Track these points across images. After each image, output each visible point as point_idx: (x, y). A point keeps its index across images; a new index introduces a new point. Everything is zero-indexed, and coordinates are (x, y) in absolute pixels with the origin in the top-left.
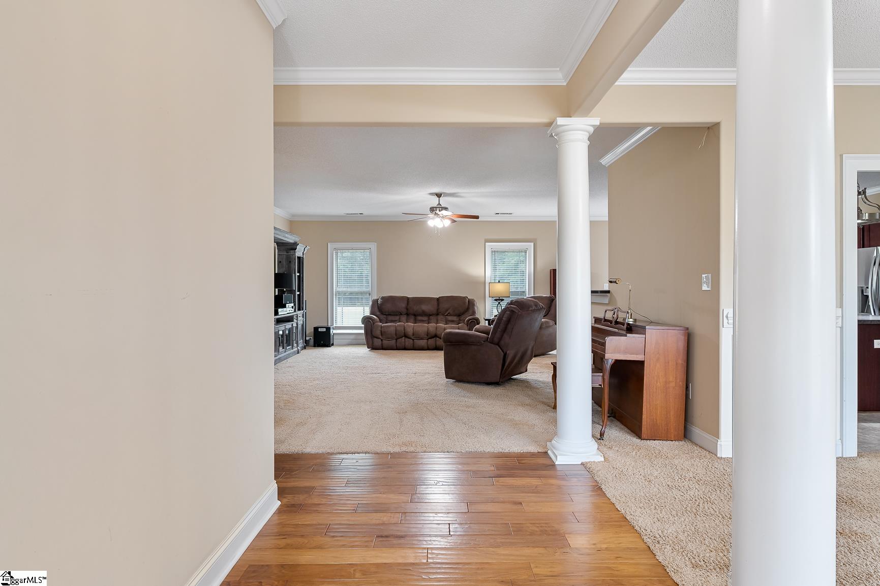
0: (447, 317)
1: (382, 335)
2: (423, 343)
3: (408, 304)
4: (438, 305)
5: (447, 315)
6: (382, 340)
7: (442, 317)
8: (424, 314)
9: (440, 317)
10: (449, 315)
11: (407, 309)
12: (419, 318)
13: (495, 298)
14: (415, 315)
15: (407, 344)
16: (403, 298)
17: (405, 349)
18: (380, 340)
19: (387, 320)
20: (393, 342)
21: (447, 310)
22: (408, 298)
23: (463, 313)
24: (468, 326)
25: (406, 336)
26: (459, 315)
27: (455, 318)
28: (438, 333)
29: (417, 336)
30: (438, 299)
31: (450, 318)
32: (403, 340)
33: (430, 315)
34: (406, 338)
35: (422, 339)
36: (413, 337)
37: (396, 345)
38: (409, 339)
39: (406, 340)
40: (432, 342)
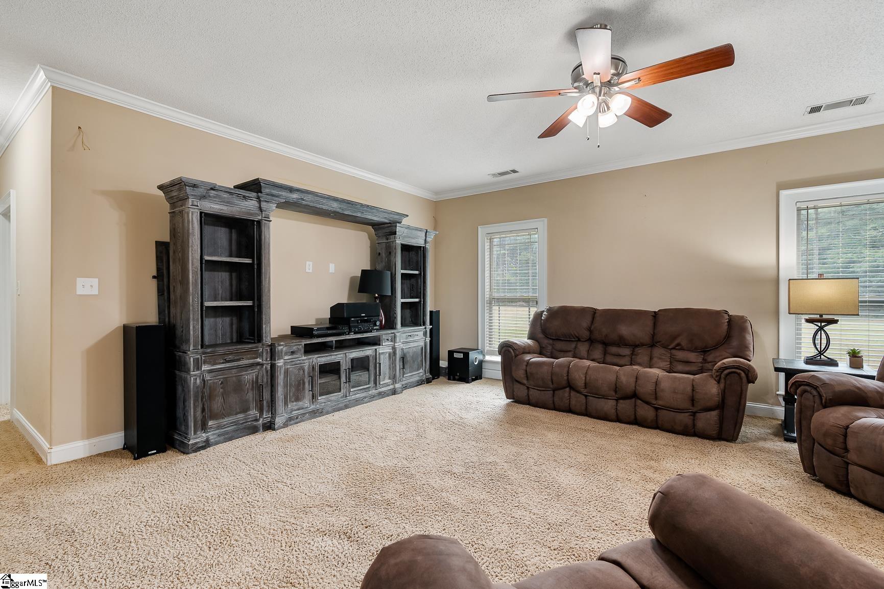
0: (674, 351)
1: (527, 379)
2: (608, 406)
3: (592, 322)
4: (655, 325)
5: (674, 348)
6: (528, 388)
7: (662, 351)
8: (621, 342)
9: (658, 351)
10: (679, 348)
11: (591, 332)
12: (614, 350)
13: (807, 317)
14: (606, 344)
15: (573, 402)
17: (569, 410)
18: (526, 388)
19: (553, 348)
20: (547, 396)
21: (674, 338)
22: (594, 312)
23: (716, 347)
24: (719, 382)
25: (570, 385)
26: (704, 351)
27: (692, 356)
28: (640, 390)
29: (591, 390)
30: (655, 315)
31: (680, 355)
32: (567, 395)
33: (637, 346)
34: (572, 391)
35: (605, 397)
36: (584, 391)
37: (553, 401)
38: (578, 394)
39: (571, 394)
40: (625, 406)
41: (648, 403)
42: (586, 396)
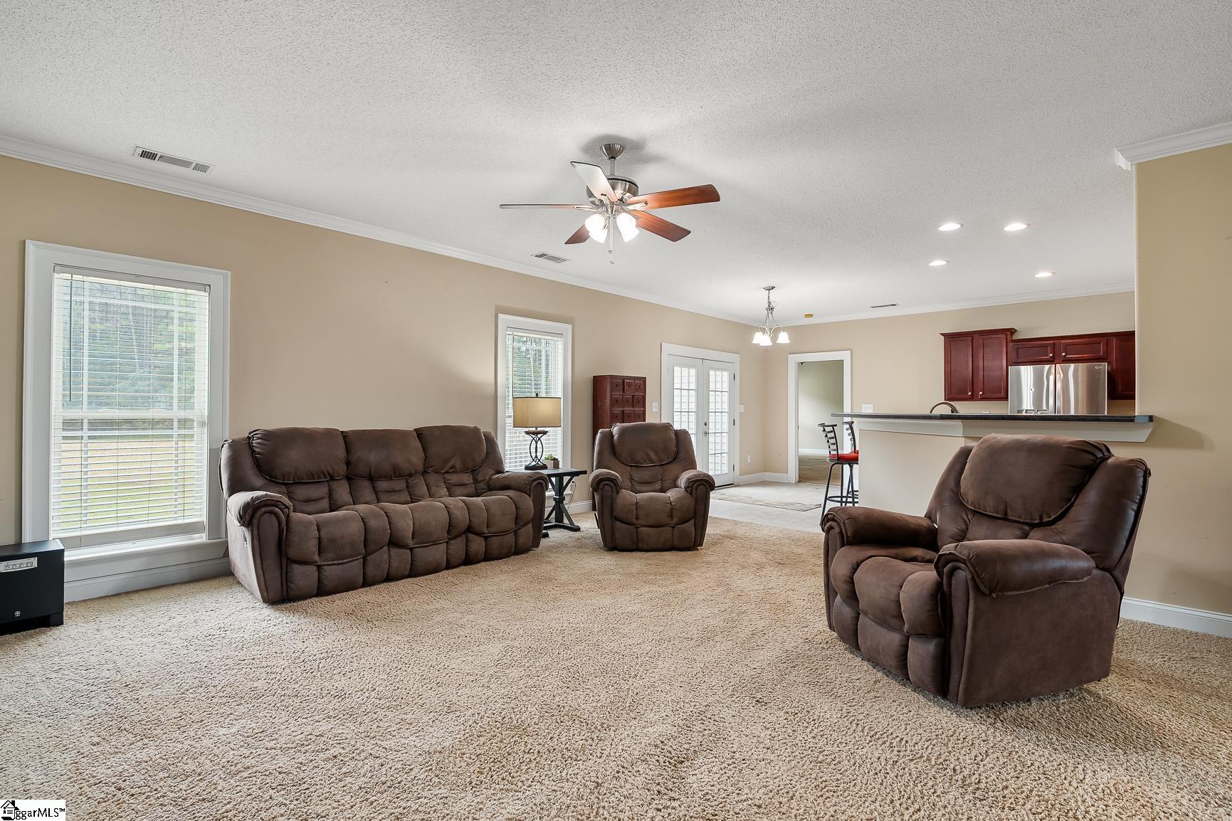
0: (446, 476)
1: (321, 551)
2: (438, 553)
3: (348, 451)
4: (424, 447)
5: (447, 472)
6: (319, 567)
7: (438, 477)
8: (396, 473)
9: (435, 479)
10: (453, 470)
11: (348, 463)
12: (383, 485)
14: (372, 479)
15: (395, 564)
16: (330, 433)
17: (390, 578)
18: (315, 568)
20: (353, 568)
21: (447, 461)
22: (344, 435)
23: (480, 465)
24: (530, 495)
25: (395, 542)
27: (465, 478)
29: (423, 537)
30: (420, 435)
31: (454, 478)
32: (386, 556)
34: (391, 549)
35: (435, 543)
36: (410, 543)
37: (364, 573)
38: (402, 550)
39: (392, 554)
40: (458, 547)
41: (479, 534)
42: (411, 549)
